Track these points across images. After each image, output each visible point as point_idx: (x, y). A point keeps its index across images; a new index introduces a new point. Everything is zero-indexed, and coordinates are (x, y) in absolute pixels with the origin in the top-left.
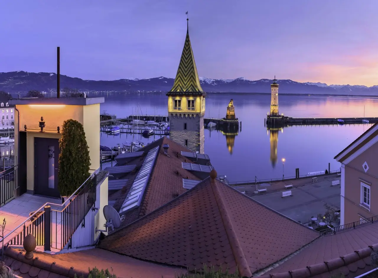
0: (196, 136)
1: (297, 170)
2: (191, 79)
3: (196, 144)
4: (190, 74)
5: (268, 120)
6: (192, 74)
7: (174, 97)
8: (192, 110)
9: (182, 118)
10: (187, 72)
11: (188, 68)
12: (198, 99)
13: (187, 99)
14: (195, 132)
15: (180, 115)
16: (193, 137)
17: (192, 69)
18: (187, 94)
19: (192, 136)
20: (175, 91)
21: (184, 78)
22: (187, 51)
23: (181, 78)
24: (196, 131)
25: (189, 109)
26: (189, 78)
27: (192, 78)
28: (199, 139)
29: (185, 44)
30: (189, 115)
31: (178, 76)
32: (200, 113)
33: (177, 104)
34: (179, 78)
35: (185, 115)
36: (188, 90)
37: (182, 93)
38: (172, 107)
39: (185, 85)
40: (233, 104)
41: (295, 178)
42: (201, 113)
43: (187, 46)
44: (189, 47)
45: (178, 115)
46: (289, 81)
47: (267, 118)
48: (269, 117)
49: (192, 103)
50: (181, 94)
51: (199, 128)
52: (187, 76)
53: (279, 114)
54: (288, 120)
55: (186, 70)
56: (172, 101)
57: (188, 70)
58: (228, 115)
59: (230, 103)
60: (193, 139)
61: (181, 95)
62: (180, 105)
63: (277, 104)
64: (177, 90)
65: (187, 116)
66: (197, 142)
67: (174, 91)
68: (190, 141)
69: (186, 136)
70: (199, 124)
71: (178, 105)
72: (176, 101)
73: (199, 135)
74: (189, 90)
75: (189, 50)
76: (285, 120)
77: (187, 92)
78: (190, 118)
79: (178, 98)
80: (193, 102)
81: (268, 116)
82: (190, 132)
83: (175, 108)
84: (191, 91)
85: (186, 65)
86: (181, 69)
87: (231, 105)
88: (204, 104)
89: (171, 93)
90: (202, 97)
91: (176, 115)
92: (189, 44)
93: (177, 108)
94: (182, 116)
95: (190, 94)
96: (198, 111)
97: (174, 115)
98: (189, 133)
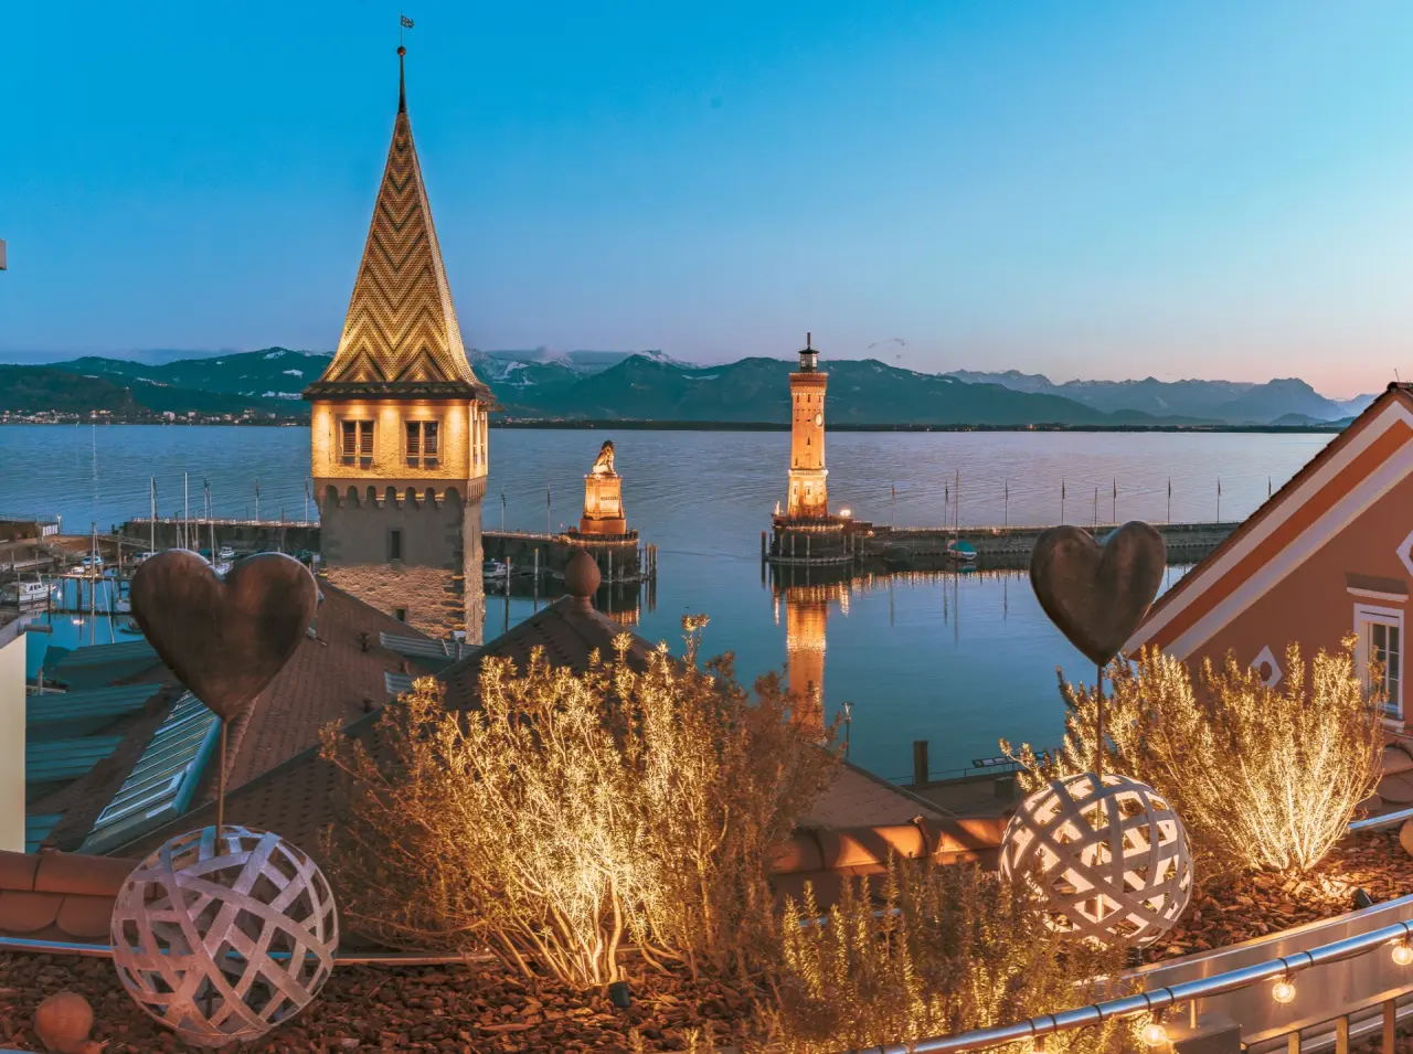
0: (447, 590)
1: (921, 748)
2: (419, 324)
3: (446, 626)
4: (417, 299)
5: (777, 539)
6: (426, 299)
7: (338, 408)
8: (426, 469)
9: (381, 504)
10: (403, 291)
11: (408, 273)
12: (455, 415)
13: (404, 415)
14: (443, 573)
15: (372, 491)
16: (431, 597)
17: (425, 277)
18: (403, 391)
19: (426, 588)
20: (345, 377)
21: (386, 318)
22: (400, 191)
23: (371, 316)
24: (447, 567)
25: (412, 463)
26: (413, 315)
27: (425, 317)
28: (462, 606)
29: (392, 160)
30: (411, 492)
31: (359, 306)
32: (465, 481)
33: (357, 437)
34: (364, 318)
35: (391, 491)
36: (407, 375)
37: (378, 386)
38: (333, 456)
39: (393, 351)
40: (611, 465)
41: (909, 781)
42: (470, 484)
43: (400, 171)
44: (411, 177)
45: (363, 493)
46: (875, 368)
47: (773, 532)
48: (784, 526)
49: (427, 435)
50: (374, 391)
51: (460, 556)
52: (403, 310)
53: (830, 514)
54: (871, 538)
55: (396, 278)
56: (333, 426)
57: (404, 280)
58: (591, 518)
59: (601, 461)
60: (433, 603)
61: (374, 394)
62: (368, 446)
63: (818, 467)
64: (355, 374)
65: (401, 496)
66: (453, 619)
67: (341, 381)
68: (418, 614)
69: (402, 593)
70: (461, 532)
71: (358, 446)
72: (349, 427)
73: (459, 587)
74: (414, 376)
75: (408, 188)
76: (856, 539)
77: (404, 385)
78: (416, 505)
79: (357, 412)
80: (431, 428)
81: (778, 522)
82: (417, 570)
83: (348, 461)
84: (420, 377)
85: (396, 259)
86: (374, 278)
87: (604, 468)
88: (481, 444)
89: (326, 385)
90: (473, 410)
91: (353, 490)
92: (408, 161)
93: (357, 459)
94: (381, 497)
95: (416, 391)
96: (456, 475)
97: (343, 492)
98: (412, 576)
